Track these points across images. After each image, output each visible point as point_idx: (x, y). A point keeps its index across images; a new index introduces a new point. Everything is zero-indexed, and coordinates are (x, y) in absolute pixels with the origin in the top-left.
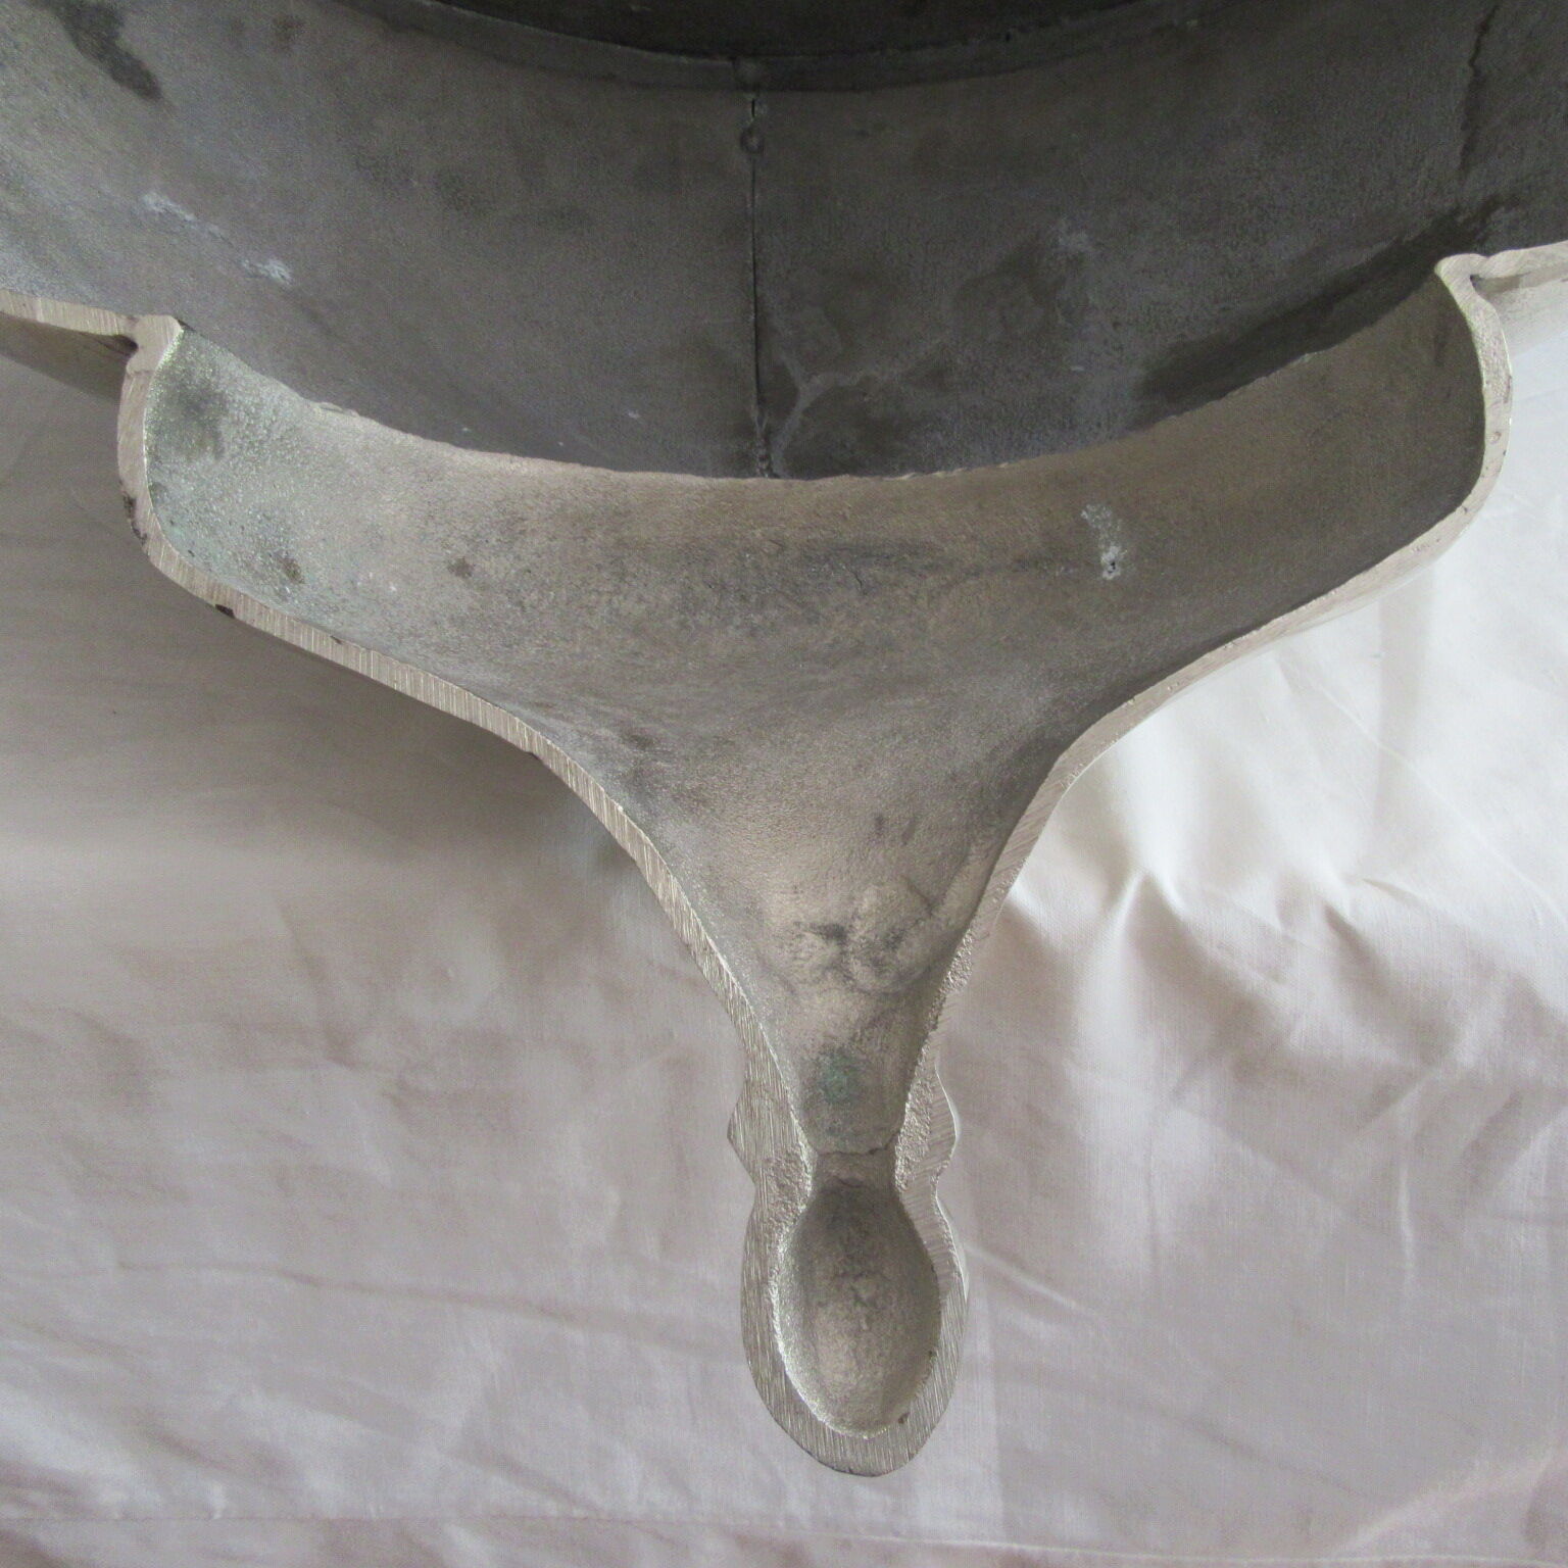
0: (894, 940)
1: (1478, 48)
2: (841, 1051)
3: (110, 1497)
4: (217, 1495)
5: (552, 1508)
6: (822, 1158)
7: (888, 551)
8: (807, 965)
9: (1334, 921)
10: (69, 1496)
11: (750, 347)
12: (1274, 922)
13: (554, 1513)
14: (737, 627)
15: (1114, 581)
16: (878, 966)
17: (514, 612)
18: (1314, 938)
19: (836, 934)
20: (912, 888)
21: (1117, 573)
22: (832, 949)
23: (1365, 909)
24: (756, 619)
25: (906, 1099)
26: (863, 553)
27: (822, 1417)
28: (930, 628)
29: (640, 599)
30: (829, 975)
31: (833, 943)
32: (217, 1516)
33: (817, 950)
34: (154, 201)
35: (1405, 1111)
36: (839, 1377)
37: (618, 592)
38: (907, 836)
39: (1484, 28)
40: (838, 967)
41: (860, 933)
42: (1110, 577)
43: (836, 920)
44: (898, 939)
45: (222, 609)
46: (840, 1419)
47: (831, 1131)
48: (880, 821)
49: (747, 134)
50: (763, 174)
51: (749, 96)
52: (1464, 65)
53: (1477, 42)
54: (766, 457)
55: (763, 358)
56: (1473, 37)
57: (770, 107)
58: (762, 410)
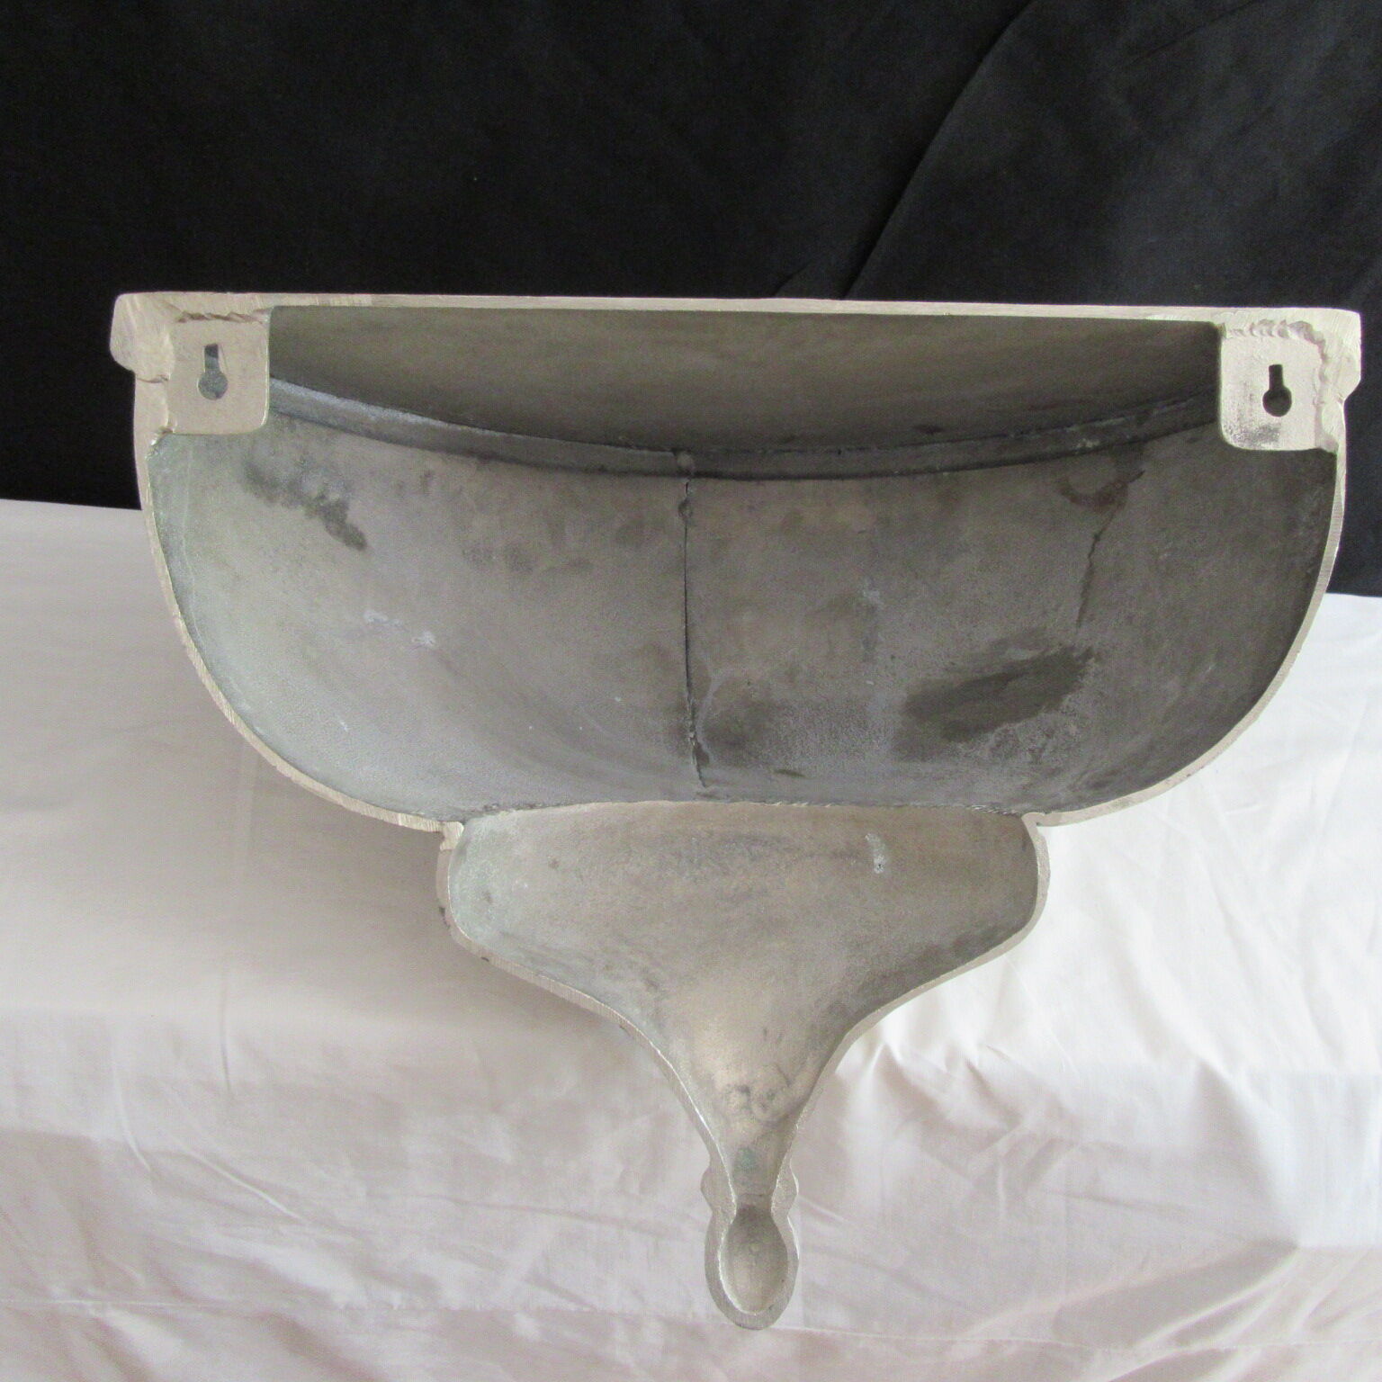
0: (771, 1096)
1: (1093, 549)
2: (748, 1149)
3: (339, 1299)
4: (396, 1298)
5: (572, 1307)
6: (740, 1196)
7: (766, 839)
8: (733, 1106)
9: (971, 1068)
10: (320, 1299)
11: (684, 647)
12: (943, 1067)
13: (573, 1309)
14: (687, 878)
15: (881, 874)
16: (764, 1107)
17: (578, 881)
18: (961, 1074)
19: (746, 1090)
20: (780, 1071)
21: (882, 870)
22: (744, 1098)
23: (985, 1062)
24: (697, 873)
25: (776, 1177)
26: (753, 840)
27: (738, 1306)
28: (786, 884)
29: (639, 865)
30: (743, 1111)
31: (745, 1094)
32: (395, 1308)
33: (737, 1099)
34: (369, 615)
35: (1002, 1146)
36: (743, 1286)
37: (627, 862)
38: (778, 1041)
39: (1097, 538)
40: (747, 1107)
41: (757, 1090)
42: (878, 872)
43: (745, 1083)
44: (773, 1095)
45: (484, 958)
46: (744, 1308)
47: (743, 1184)
48: (765, 1032)
49: (683, 506)
50: (692, 531)
51: (685, 481)
52: (1086, 556)
53: (1094, 545)
54: (693, 728)
55: (690, 655)
56: (1091, 541)
57: (695, 488)
58: (690, 692)
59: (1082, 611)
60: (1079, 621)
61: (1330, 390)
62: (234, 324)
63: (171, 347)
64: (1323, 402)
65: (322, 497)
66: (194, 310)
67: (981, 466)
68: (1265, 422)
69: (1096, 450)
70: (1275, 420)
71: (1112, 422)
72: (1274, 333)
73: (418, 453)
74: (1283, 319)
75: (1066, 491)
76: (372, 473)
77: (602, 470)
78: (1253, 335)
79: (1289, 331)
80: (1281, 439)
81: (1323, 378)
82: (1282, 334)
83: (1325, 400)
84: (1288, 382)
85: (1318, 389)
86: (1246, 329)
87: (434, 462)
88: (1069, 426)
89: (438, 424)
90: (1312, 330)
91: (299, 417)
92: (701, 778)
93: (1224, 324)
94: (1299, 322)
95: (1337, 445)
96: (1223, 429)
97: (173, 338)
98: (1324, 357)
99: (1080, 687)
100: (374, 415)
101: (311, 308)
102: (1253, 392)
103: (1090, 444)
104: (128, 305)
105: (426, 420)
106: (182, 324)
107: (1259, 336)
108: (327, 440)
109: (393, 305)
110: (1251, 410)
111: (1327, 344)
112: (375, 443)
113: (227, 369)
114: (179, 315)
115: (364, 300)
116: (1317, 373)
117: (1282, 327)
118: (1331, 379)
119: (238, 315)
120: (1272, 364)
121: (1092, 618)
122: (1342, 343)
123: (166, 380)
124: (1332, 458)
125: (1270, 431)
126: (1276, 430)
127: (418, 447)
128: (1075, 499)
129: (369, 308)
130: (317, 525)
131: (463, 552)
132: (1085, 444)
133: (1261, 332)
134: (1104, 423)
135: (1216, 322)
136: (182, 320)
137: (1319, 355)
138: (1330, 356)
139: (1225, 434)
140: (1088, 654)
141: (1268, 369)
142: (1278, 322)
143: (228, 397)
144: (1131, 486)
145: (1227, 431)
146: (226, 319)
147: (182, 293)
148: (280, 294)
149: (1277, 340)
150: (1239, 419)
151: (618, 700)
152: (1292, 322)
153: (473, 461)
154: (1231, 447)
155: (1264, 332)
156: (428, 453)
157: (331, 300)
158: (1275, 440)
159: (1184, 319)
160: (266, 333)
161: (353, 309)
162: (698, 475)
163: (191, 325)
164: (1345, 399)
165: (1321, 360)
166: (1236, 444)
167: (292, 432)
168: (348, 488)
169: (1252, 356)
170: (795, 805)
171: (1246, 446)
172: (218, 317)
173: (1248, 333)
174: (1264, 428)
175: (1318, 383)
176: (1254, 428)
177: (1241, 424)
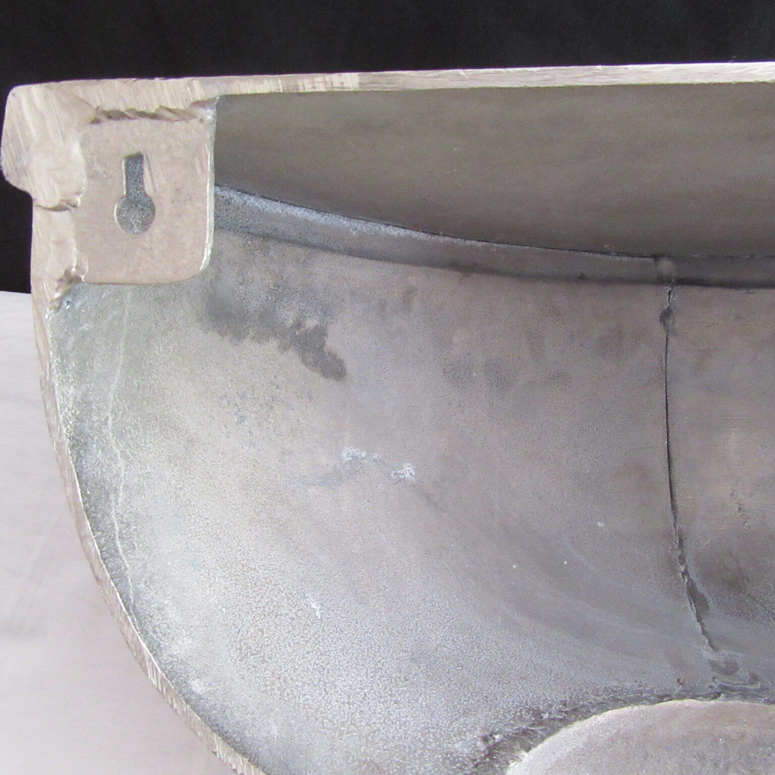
49: (666, 315)
50: (673, 341)
51: (668, 289)
54: (682, 560)
57: (679, 296)
58: (675, 517)
62: (165, 123)
63: (82, 160)
65: (298, 325)
66: (110, 105)
73: (399, 267)
76: (353, 293)
77: (582, 279)
87: (417, 278)
89: (421, 236)
91: (274, 238)
92: (704, 632)
97: (83, 145)
100: (355, 229)
101: (271, 95)
104: (24, 103)
105: (408, 232)
106: (95, 127)
108: (305, 261)
109: (389, 87)
112: (355, 261)
113: (155, 190)
114: (91, 114)
115: (350, 81)
119: (170, 110)
123: (75, 206)
127: (400, 262)
129: (355, 93)
130: (292, 357)
131: (444, 369)
136: (96, 121)
143: (157, 229)
146: (154, 116)
147: (95, 81)
148: (226, 77)
151: (601, 525)
153: (454, 275)
156: (409, 268)
157: (300, 83)
160: (209, 135)
161: (330, 95)
162: (682, 282)
163: (109, 128)
167: (265, 255)
168: (326, 312)
172: (143, 115)
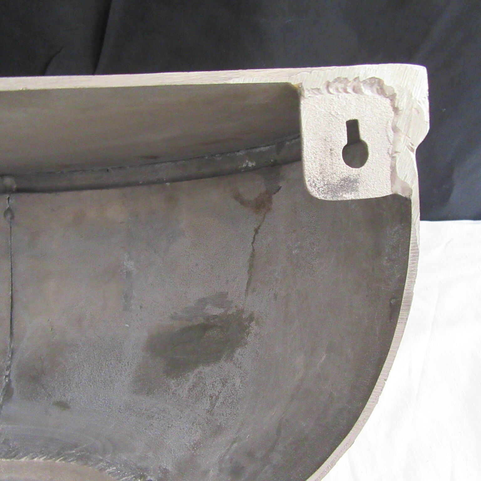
1: (254, 239)
49: (7, 212)
50: (14, 229)
52: (250, 243)
53: (254, 236)
54: (9, 368)
55: (14, 311)
56: (253, 233)
57: (14, 201)
58: (11, 339)
59: (249, 283)
60: (247, 290)
61: (402, 140)
64: (396, 152)
67: (189, 178)
68: (345, 175)
69: (254, 169)
70: (353, 172)
71: (263, 149)
72: (349, 90)
74: (356, 76)
75: (238, 197)
78: (330, 93)
79: (362, 87)
80: (361, 188)
81: (395, 129)
82: (356, 90)
83: (398, 150)
84: (364, 135)
85: (391, 140)
86: (322, 88)
88: (238, 151)
90: (383, 84)
93: (301, 83)
94: (372, 78)
95: (411, 191)
96: (308, 183)
98: (396, 110)
99: (246, 344)
102: (333, 147)
103: (250, 165)
107: (335, 93)
110: (332, 164)
111: (397, 97)
116: (390, 124)
117: (355, 84)
118: (402, 130)
120: (349, 119)
121: (254, 291)
122: (411, 96)
124: (407, 202)
125: (350, 181)
126: (356, 181)
128: (243, 203)
132: (247, 164)
133: (337, 90)
134: (258, 150)
135: (294, 82)
137: (391, 109)
138: (401, 108)
139: (309, 188)
140: (251, 318)
141: (345, 125)
142: (351, 79)
144: (275, 197)
145: (311, 185)
149: (352, 96)
150: (321, 173)
152: (364, 79)
154: (317, 199)
155: (340, 90)
158: (355, 190)
159: (263, 81)
164: (415, 148)
165: (393, 112)
166: (321, 197)
169: (330, 113)
170: (35, 459)
171: (329, 198)
173: (325, 92)
174: (344, 180)
175: (391, 133)
176: (336, 180)
177: (324, 177)
